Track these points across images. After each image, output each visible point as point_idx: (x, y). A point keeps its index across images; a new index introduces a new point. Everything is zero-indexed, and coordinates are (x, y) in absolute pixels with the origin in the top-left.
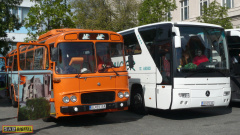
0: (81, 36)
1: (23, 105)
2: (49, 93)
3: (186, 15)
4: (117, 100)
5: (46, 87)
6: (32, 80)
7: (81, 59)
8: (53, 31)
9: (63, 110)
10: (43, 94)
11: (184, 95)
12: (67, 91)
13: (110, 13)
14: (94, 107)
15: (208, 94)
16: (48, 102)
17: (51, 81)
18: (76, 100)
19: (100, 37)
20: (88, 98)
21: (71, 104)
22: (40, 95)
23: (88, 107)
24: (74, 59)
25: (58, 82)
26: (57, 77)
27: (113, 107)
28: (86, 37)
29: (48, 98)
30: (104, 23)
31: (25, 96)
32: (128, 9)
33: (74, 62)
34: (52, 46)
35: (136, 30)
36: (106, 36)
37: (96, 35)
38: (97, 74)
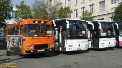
0: (34, 22)
1: (9, 50)
2: (21, 44)
3: (76, 15)
4: (49, 48)
5: (19, 42)
6: (13, 39)
7: (35, 31)
8: (24, 20)
9: (26, 52)
10: (18, 45)
11: (70, 46)
12: (28, 44)
13: (47, 14)
14: (39, 51)
15: (79, 45)
16: (20, 48)
17: (22, 40)
18: (32, 48)
19: (42, 22)
20: (37, 47)
21: (30, 49)
22: (17, 46)
23: (37, 51)
24: (31, 31)
25: (25, 40)
26: (24, 38)
27: (47, 51)
28: (36, 22)
29: (20, 47)
30: (45, 18)
31: (10, 46)
32: (54, 13)
33: (32, 32)
34: (22, 25)
35: (53, 21)
36: (45, 22)
37: (41, 21)
38: (41, 37)
